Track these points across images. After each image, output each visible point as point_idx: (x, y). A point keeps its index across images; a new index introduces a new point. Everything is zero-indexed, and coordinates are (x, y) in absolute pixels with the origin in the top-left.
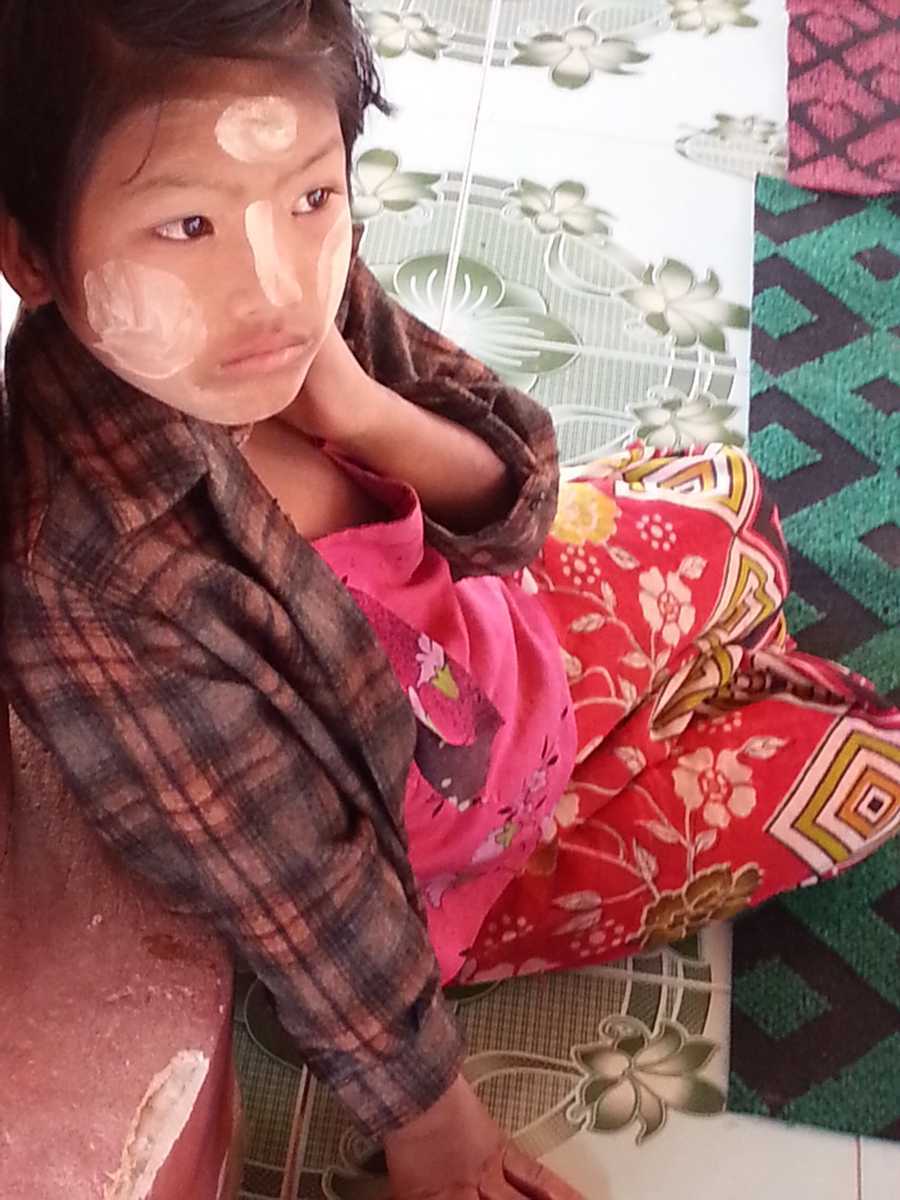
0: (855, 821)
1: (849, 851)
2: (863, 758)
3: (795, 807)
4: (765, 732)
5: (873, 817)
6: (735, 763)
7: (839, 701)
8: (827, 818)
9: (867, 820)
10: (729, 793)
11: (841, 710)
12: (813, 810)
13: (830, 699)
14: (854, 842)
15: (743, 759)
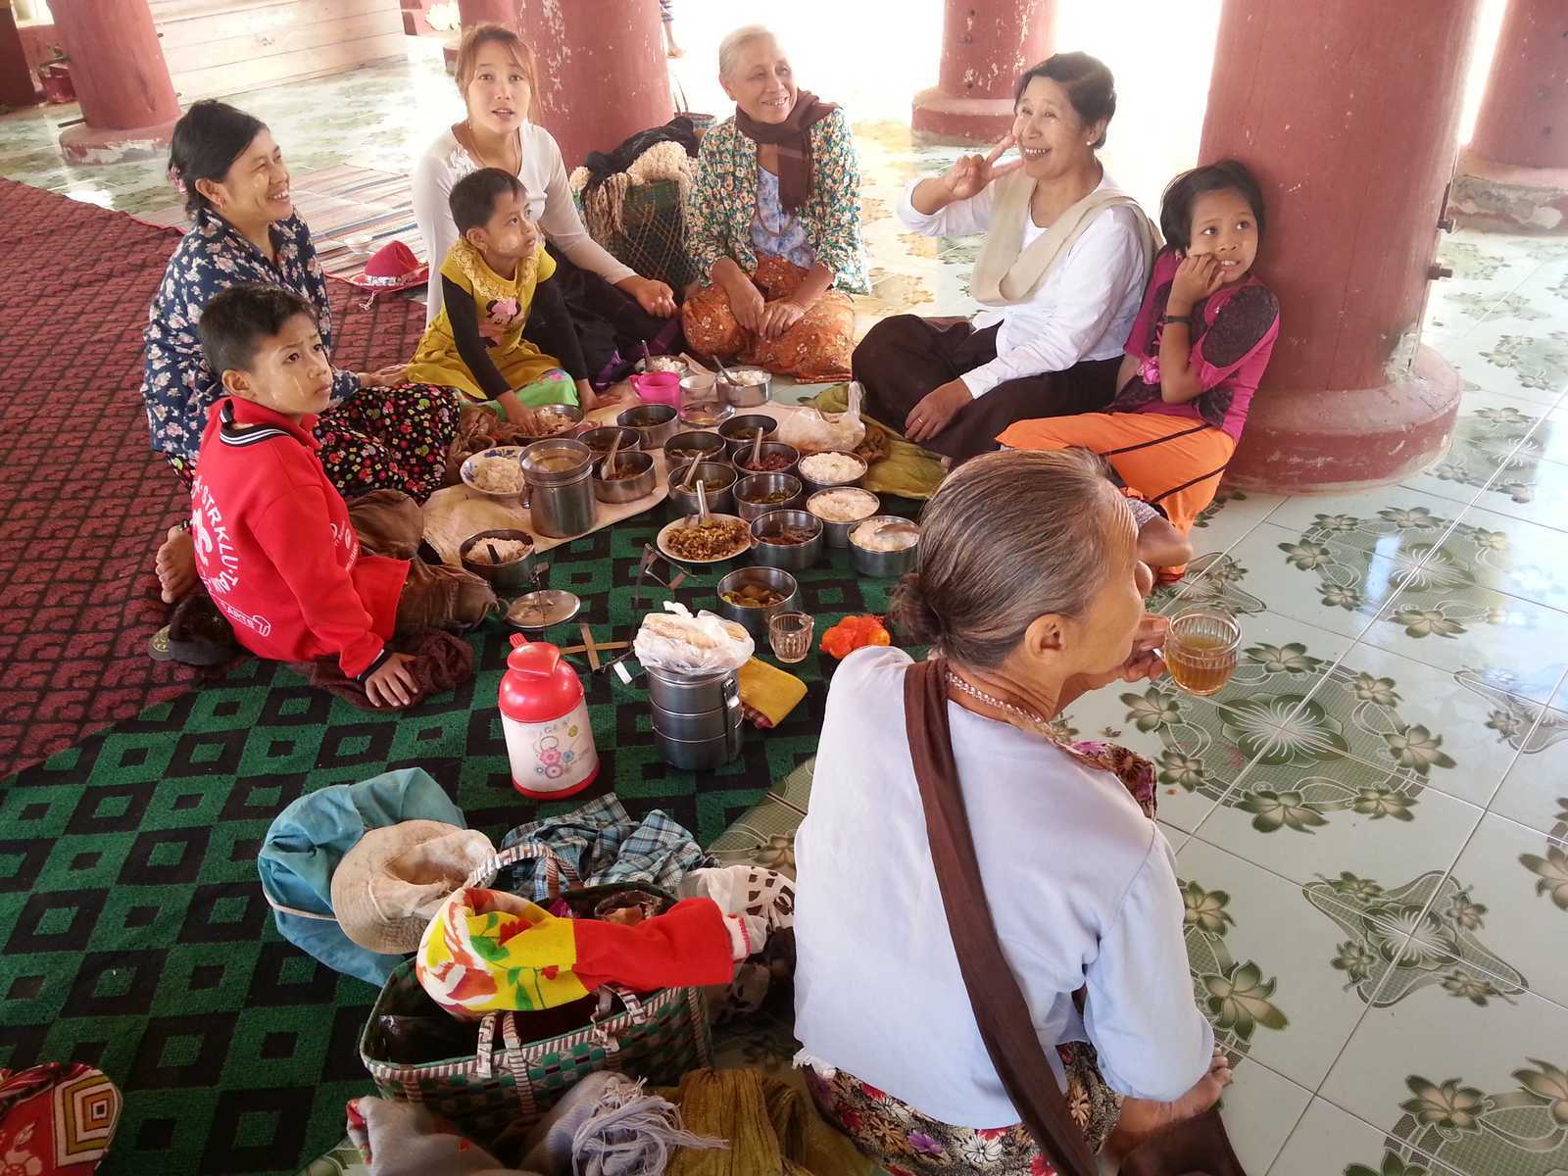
0: (96, 1125)
1: (105, 1138)
2: (78, 1097)
3: (62, 1146)
4: (20, 1128)
5: (104, 1115)
6: (17, 1154)
7: (47, 1082)
8: (82, 1136)
9: (102, 1119)
10: (25, 1169)
11: (51, 1085)
12: (72, 1138)
13: (42, 1085)
14: (104, 1132)
15: (19, 1149)
